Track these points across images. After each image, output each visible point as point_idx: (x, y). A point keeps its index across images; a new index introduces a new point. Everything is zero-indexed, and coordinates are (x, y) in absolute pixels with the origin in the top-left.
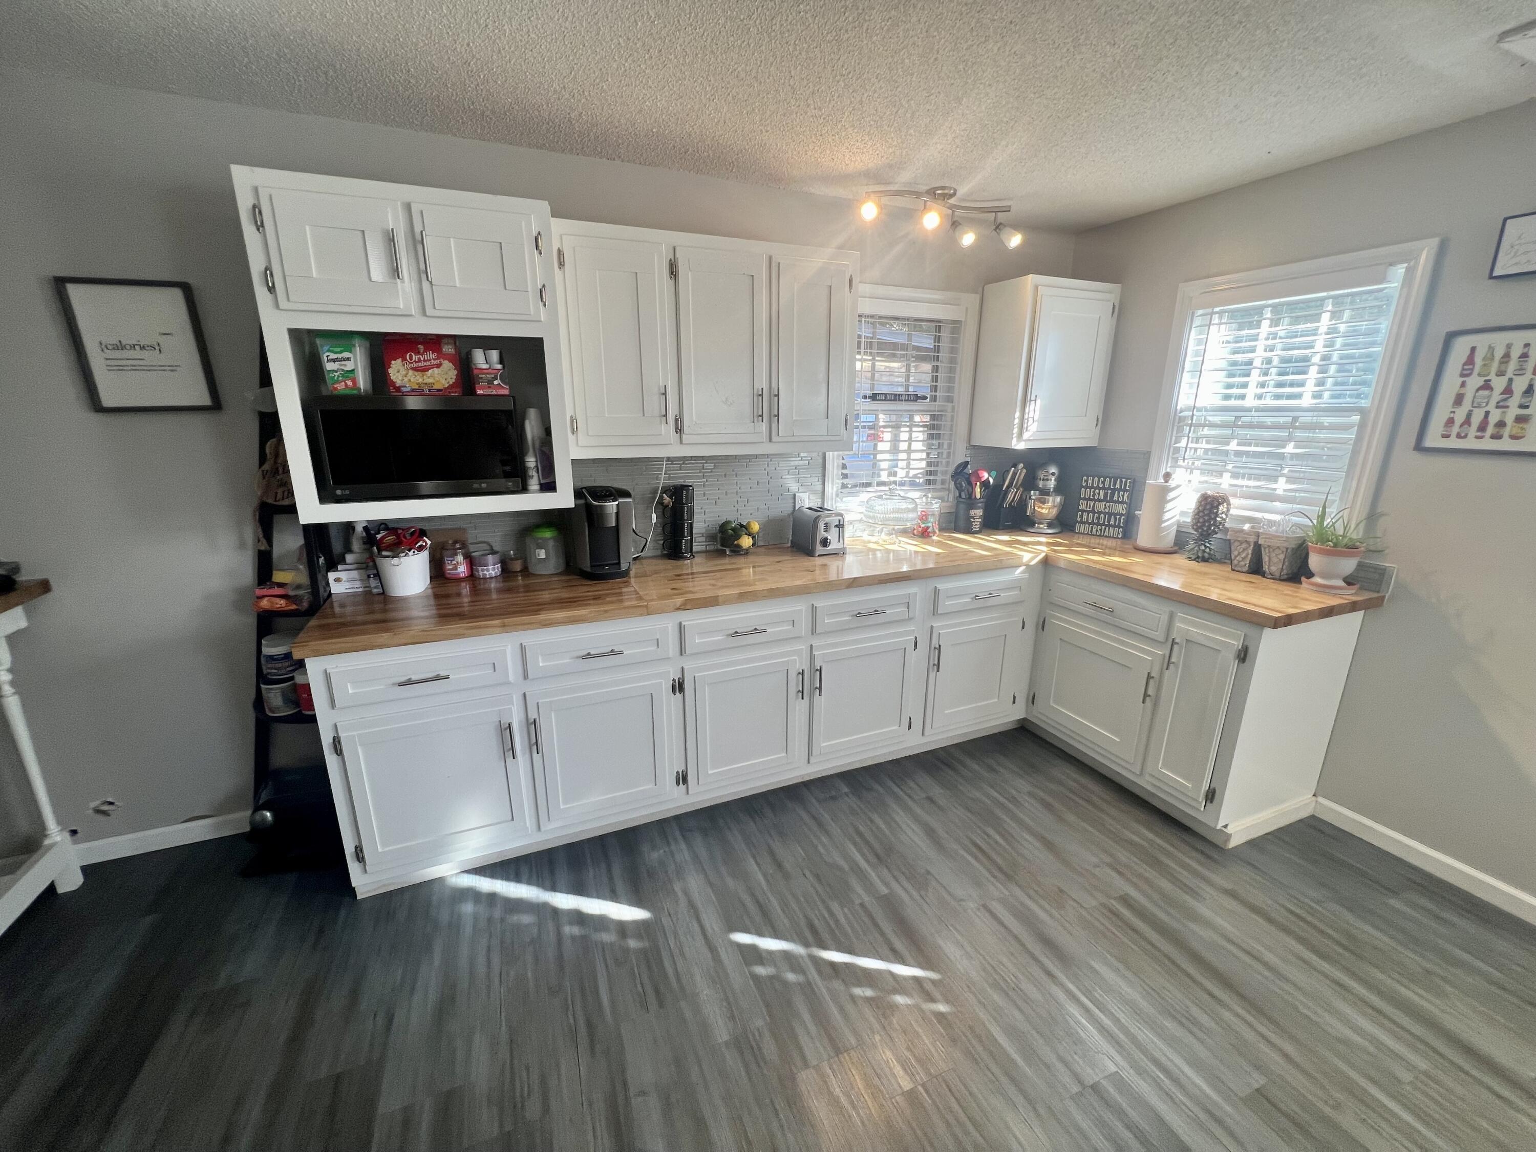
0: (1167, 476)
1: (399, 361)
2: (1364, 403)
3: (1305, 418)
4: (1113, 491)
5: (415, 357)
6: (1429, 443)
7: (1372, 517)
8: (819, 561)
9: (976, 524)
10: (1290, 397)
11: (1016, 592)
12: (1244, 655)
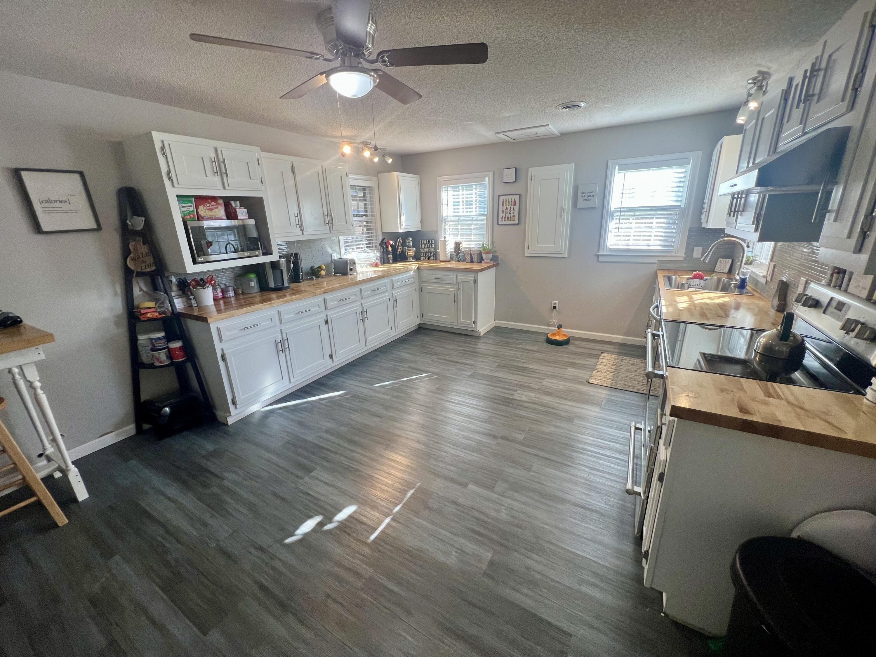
0: (445, 237)
1: (202, 206)
2: (486, 213)
3: (475, 218)
4: (430, 244)
5: (208, 205)
6: (500, 223)
7: (493, 243)
8: (350, 276)
9: (391, 261)
10: (470, 212)
11: (412, 279)
12: (475, 282)
